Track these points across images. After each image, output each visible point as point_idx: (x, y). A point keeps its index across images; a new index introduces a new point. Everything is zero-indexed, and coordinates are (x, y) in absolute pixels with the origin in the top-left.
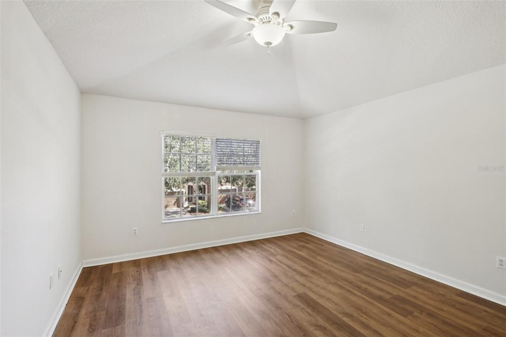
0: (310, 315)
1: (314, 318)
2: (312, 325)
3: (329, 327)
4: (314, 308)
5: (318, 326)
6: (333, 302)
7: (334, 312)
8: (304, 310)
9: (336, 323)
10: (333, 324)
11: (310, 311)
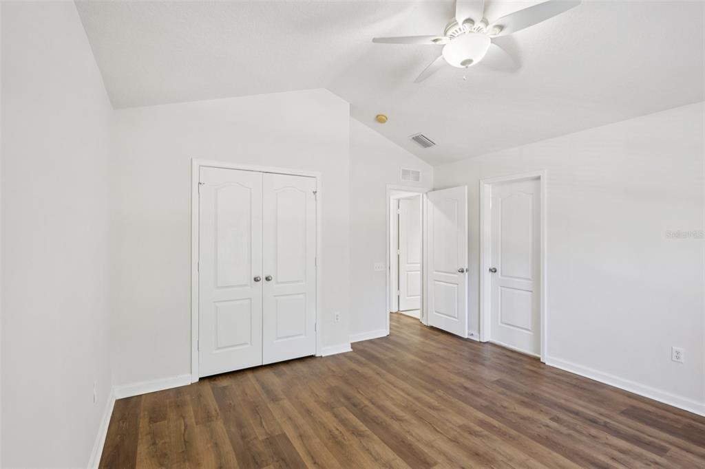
0: (408, 432)
1: (404, 429)
2: (406, 421)
3: (388, 420)
4: (403, 442)
5: (400, 420)
6: (371, 454)
7: (376, 437)
8: (416, 438)
9: (378, 424)
10: (381, 422)
11: (409, 438)
